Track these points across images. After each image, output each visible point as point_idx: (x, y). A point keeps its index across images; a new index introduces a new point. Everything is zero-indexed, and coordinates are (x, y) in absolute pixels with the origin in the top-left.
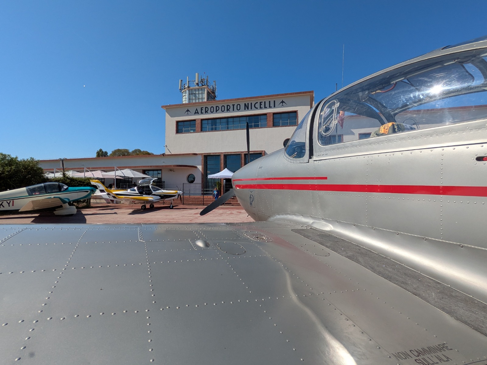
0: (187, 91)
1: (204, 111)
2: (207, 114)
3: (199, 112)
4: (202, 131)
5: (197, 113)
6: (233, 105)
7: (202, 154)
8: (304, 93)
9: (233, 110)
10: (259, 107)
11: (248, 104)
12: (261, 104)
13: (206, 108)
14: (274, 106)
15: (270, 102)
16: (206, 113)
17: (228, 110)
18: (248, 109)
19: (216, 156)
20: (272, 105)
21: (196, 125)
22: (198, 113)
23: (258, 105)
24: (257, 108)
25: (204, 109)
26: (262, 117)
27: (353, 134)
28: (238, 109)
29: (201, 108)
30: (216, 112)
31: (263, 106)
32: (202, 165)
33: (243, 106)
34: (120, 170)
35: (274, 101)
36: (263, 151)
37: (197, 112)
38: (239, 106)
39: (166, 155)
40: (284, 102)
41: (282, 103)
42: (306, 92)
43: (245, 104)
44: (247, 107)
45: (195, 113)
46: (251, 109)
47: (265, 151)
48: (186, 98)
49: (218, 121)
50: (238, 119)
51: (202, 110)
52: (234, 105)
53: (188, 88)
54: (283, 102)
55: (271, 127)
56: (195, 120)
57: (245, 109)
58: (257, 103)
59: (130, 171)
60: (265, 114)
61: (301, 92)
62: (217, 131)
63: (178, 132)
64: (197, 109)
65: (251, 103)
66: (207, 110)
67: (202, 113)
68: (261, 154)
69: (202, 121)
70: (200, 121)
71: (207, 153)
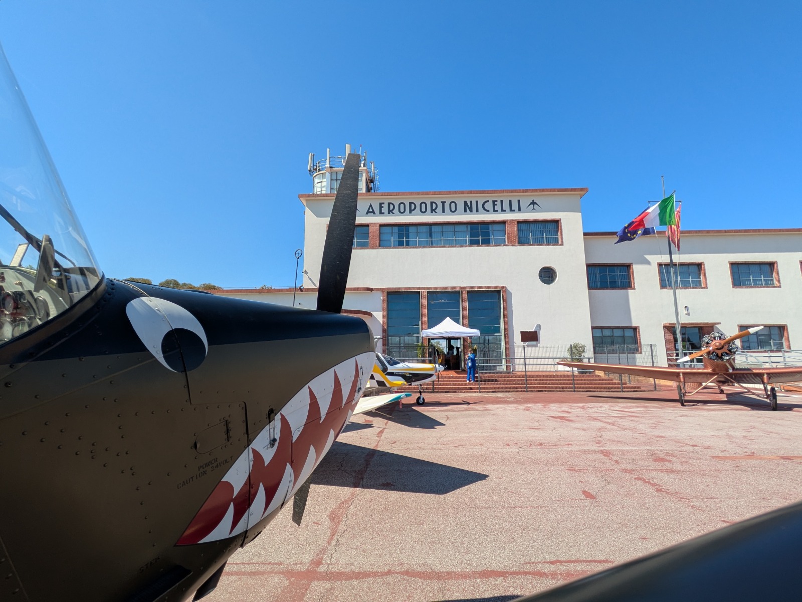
0: (328, 175)
1: (385, 209)
2: (391, 216)
3: (377, 210)
4: (381, 246)
5: (371, 212)
6: (442, 202)
7: (384, 289)
8: (571, 190)
9: (443, 211)
10: (491, 209)
11: (471, 202)
12: (494, 205)
13: (389, 204)
14: (520, 210)
15: (510, 201)
16: (389, 213)
17: (433, 211)
18: (471, 210)
19: (413, 295)
20: (515, 206)
21: (370, 235)
22: (373, 212)
23: (489, 206)
24: (488, 211)
25: (385, 207)
26: (496, 227)
27: (648, 263)
28: (453, 209)
29: (381, 204)
30: (410, 212)
31: (498, 207)
32: (383, 310)
33: (461, 206)
35: (519, 201)
36: (503, 287)
37: (371, 210)
38: (453, 205)
39: (307, 290)
40: (536, 203)
41: (532, 205)
42: (575, 190)
43: (465, 203)
44: (468, 207)
45: (368, 212)
46: (477, 211)
47: (506, 287)
48: (324, 186)
49: (412, 229)
50: (451, 228)
51: (381, 207)
52: (445, 202)
53: (329, 169)
54: (533, 203)
55: (516, 246)
56: (367, 226)
57: (465, 211)
58: (488, 201)
60: (504, 223)
61: (567, 189)
62: (411, 248)
64: (371, 206)
65: (477, 202)
66: (391, 209)
67: (381, 213)
68: (499, 292)
69: (381, 228)
70: (377, 227)
71: (393, 289)
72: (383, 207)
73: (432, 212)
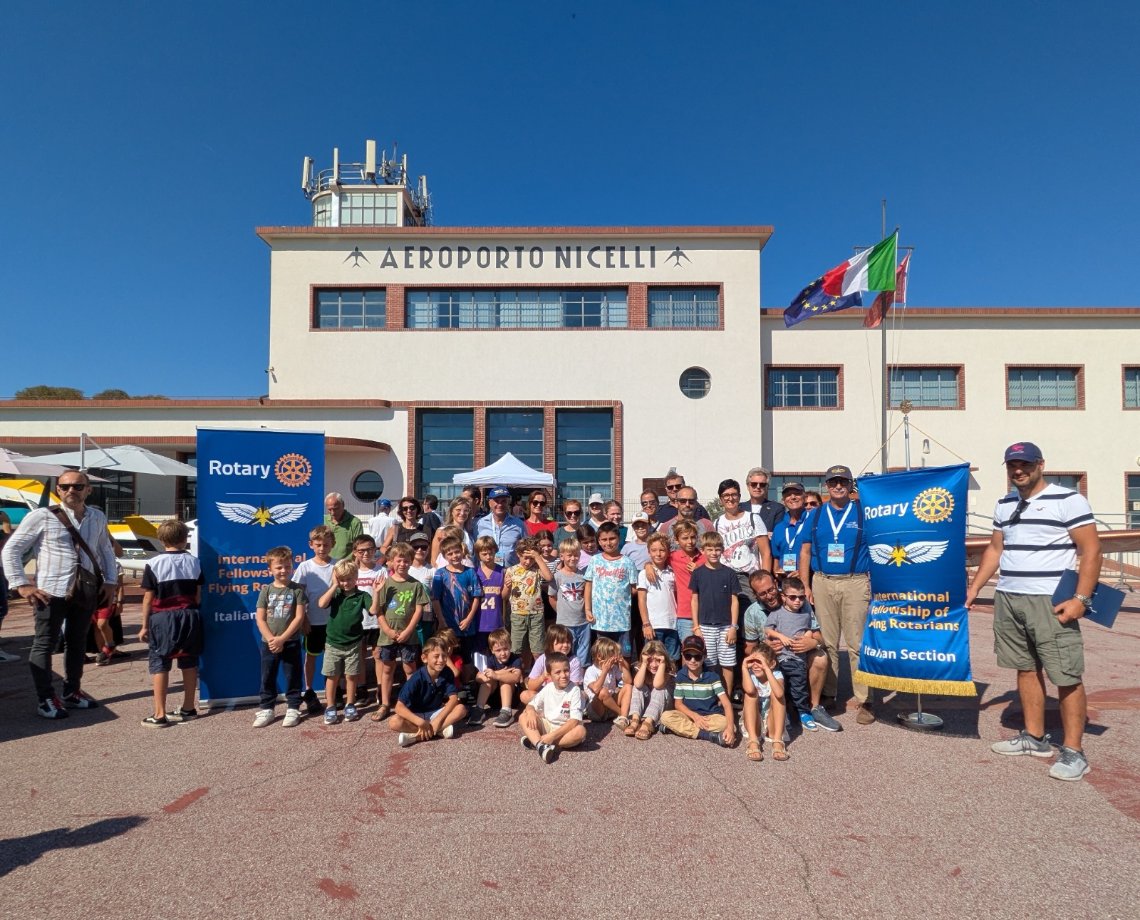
0: (335, 198)
1: (415, 259)
2: (426, 271)
3: (400, 260)
4: (406, 325)
5: (389, 264)
6: (516, 248)
7: (410, 403)
9: (519, 265)
10: (603, 264)
11: (569, 249)
12: (608, 254)
13: (422, 249)
14: (654, 264)
15: (638, 248)
16: (422, 266)
17: (500, 263)
18: (566, 265)
19: (459, 415)
20: (645, 258)
21: (388, 306)
23: (599, 257)
24: (596, 266)
25: (416, 254)
26: (613, 295)
28: (536, 262)
29: (407, 249)
30: (460, 266)
31: (615, 259)
32: (409, 440)
33: (549, 256)
34: (103, 447)
35: (653, 250)
36: (616, 403)
37: (389, 260)
38: (537, 253)
42: (750, 230)
43: (559, 250)
44: (563, 258)
45: (384, 264)
46: (578, 265)
47: (620, 403)
48: (328, 219)
49: (465, 296)
51: (408, 255)
52: (521, 248)
53: (336, 188)
55: (643, 330)
56: (382, 289)
57: (558, 265)
58: (598, 248)
59: (138, 452)
60: (622, 288)
62: (463, 330)
63: (316, 324)
64: (389, 252)
65: (579, 249)
66: (426, 259)
67: (407, 265)
68: (610, 411)
69: (409, 294)
70: (401, 292)
71: (426, 402)
72: (411, 255)
73: (498, 266)
